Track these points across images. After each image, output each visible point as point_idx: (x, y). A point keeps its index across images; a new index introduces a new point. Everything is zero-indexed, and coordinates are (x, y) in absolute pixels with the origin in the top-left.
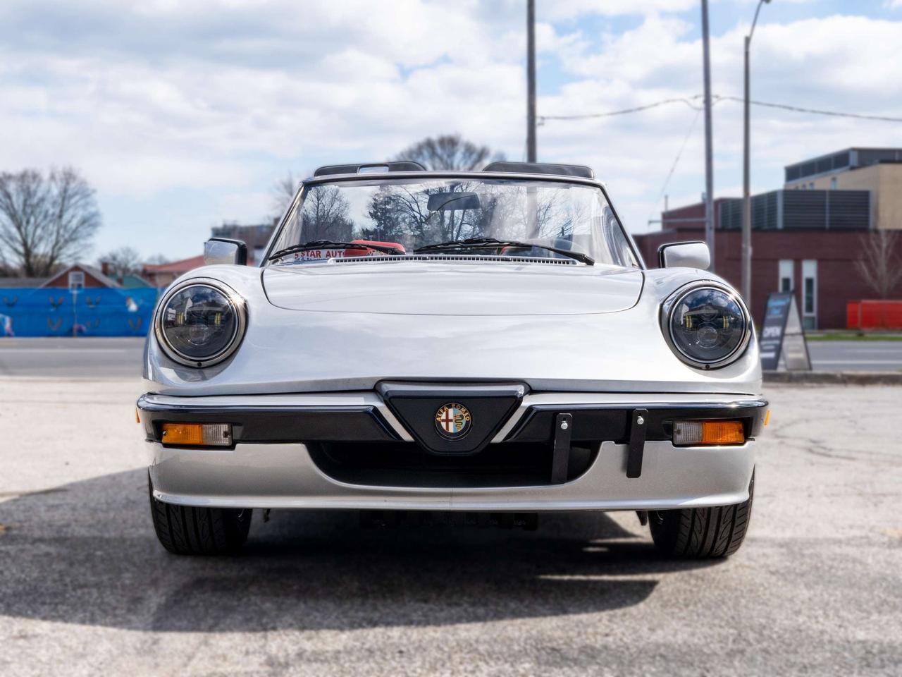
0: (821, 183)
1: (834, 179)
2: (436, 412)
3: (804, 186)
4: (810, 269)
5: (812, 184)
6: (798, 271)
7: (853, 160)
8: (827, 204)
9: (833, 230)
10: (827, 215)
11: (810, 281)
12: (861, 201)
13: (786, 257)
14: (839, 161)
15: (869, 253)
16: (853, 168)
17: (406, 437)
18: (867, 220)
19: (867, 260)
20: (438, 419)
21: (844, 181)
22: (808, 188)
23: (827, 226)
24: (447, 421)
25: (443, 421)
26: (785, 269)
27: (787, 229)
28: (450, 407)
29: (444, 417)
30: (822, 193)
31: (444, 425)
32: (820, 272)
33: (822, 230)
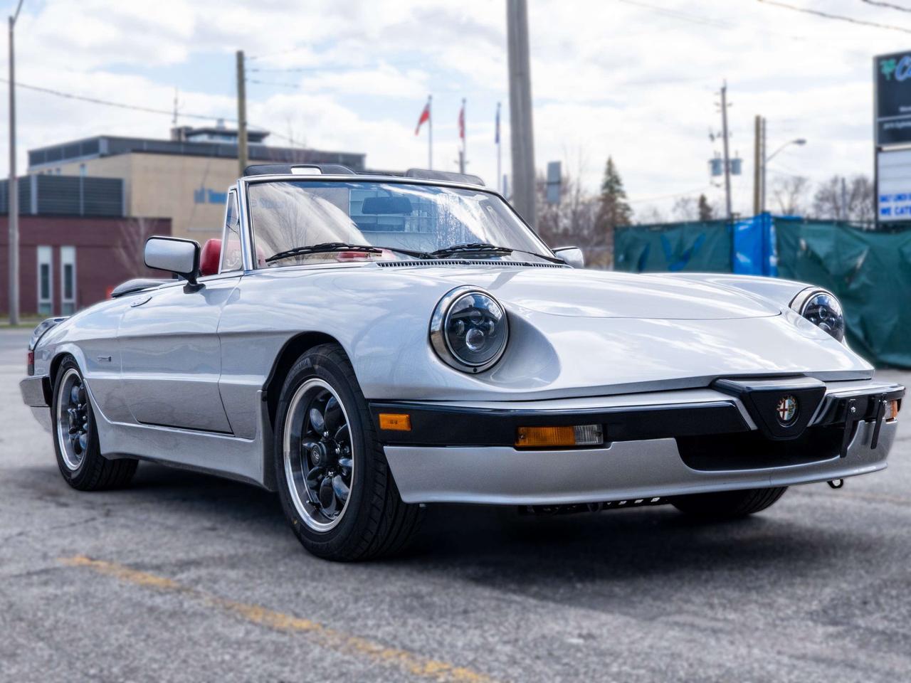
0: (69, 169)
1: (83, 166)
2: (777, 403)
3: (50, 171)
4: (68, 255)
5: (58, 170)
6: (56, 257)
7: (103, 148)
8: (82, 190)
9: (87, 216)
10: (82, 202)
11: (68, 268)
12: (114, 189)
13: (44, 243)
14: (88, 148)
15: (128, 239)
16: (103, 156)
17: (752, 426)
18: (120, 207)
19: (126, 247)
20: (778, 409)
21: (94, 168)
22: (54, 173)
23: (82, 211)
24: (784, 410)
25: (781, 410)
26: (44, 255)
27: (42, 215)
28: (786, 398)
29: (782, 407)
30: (75, 180)
31: (781, 413)
32: (79, 258)
33: (76, 216)
